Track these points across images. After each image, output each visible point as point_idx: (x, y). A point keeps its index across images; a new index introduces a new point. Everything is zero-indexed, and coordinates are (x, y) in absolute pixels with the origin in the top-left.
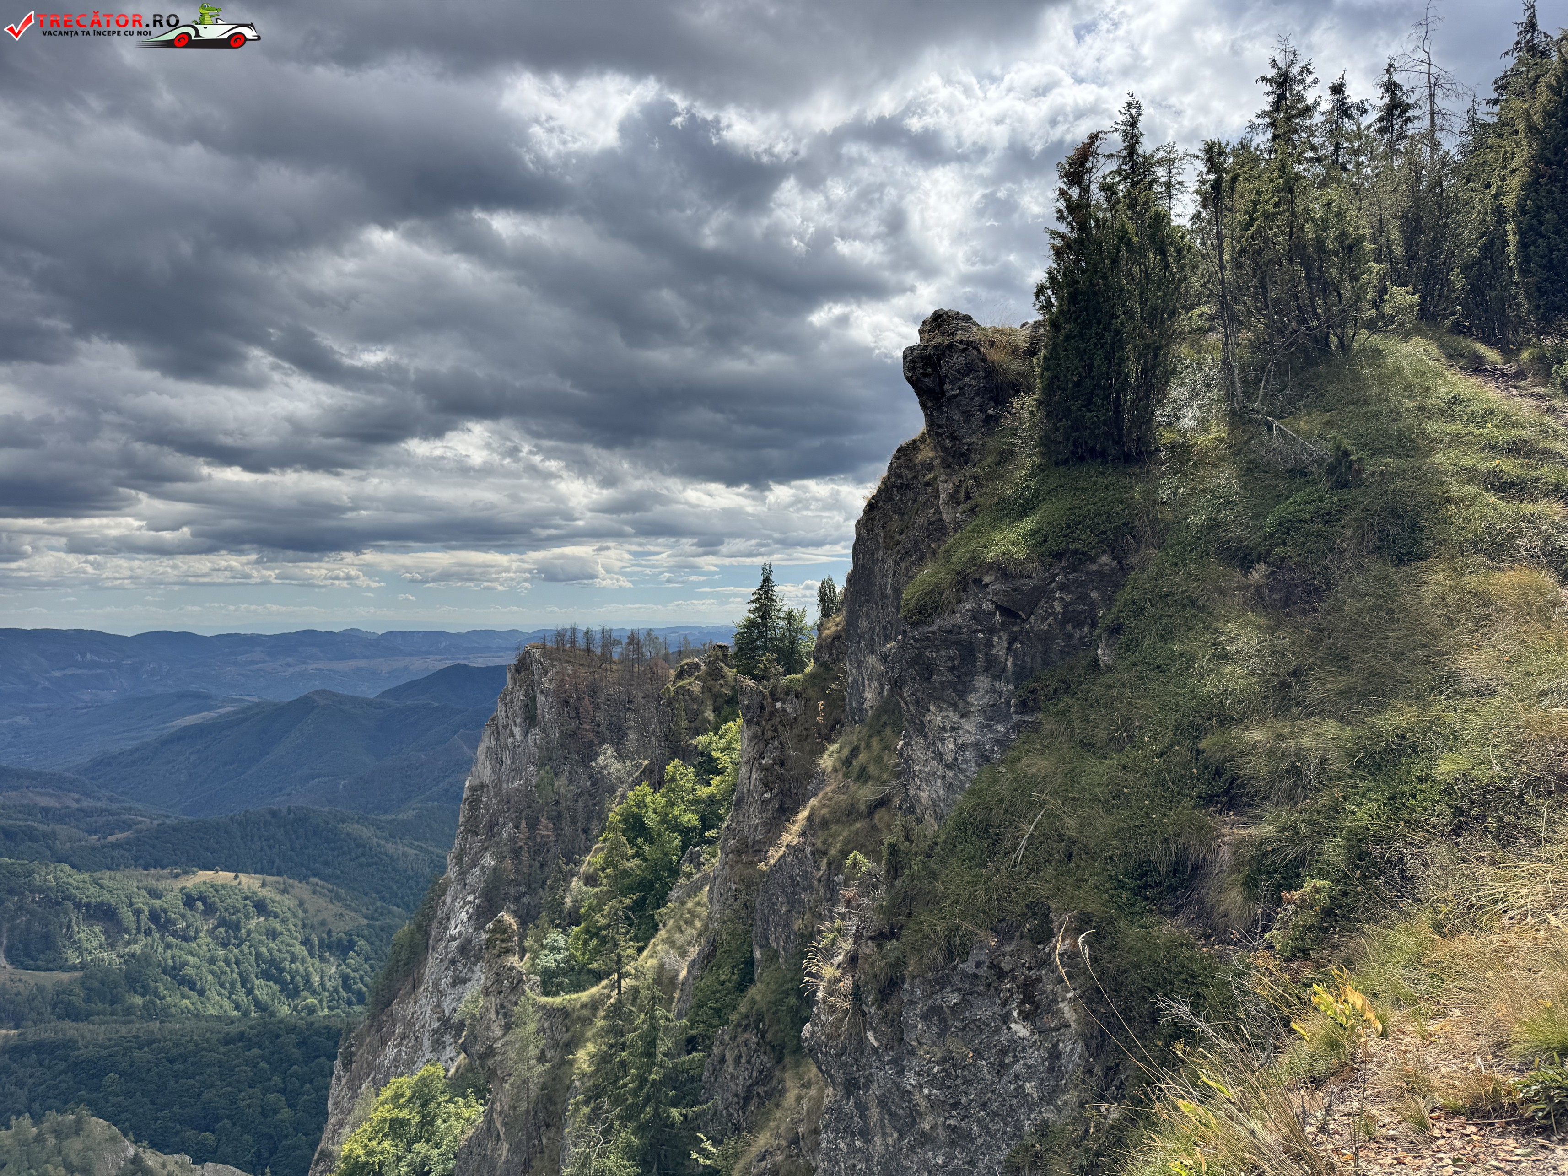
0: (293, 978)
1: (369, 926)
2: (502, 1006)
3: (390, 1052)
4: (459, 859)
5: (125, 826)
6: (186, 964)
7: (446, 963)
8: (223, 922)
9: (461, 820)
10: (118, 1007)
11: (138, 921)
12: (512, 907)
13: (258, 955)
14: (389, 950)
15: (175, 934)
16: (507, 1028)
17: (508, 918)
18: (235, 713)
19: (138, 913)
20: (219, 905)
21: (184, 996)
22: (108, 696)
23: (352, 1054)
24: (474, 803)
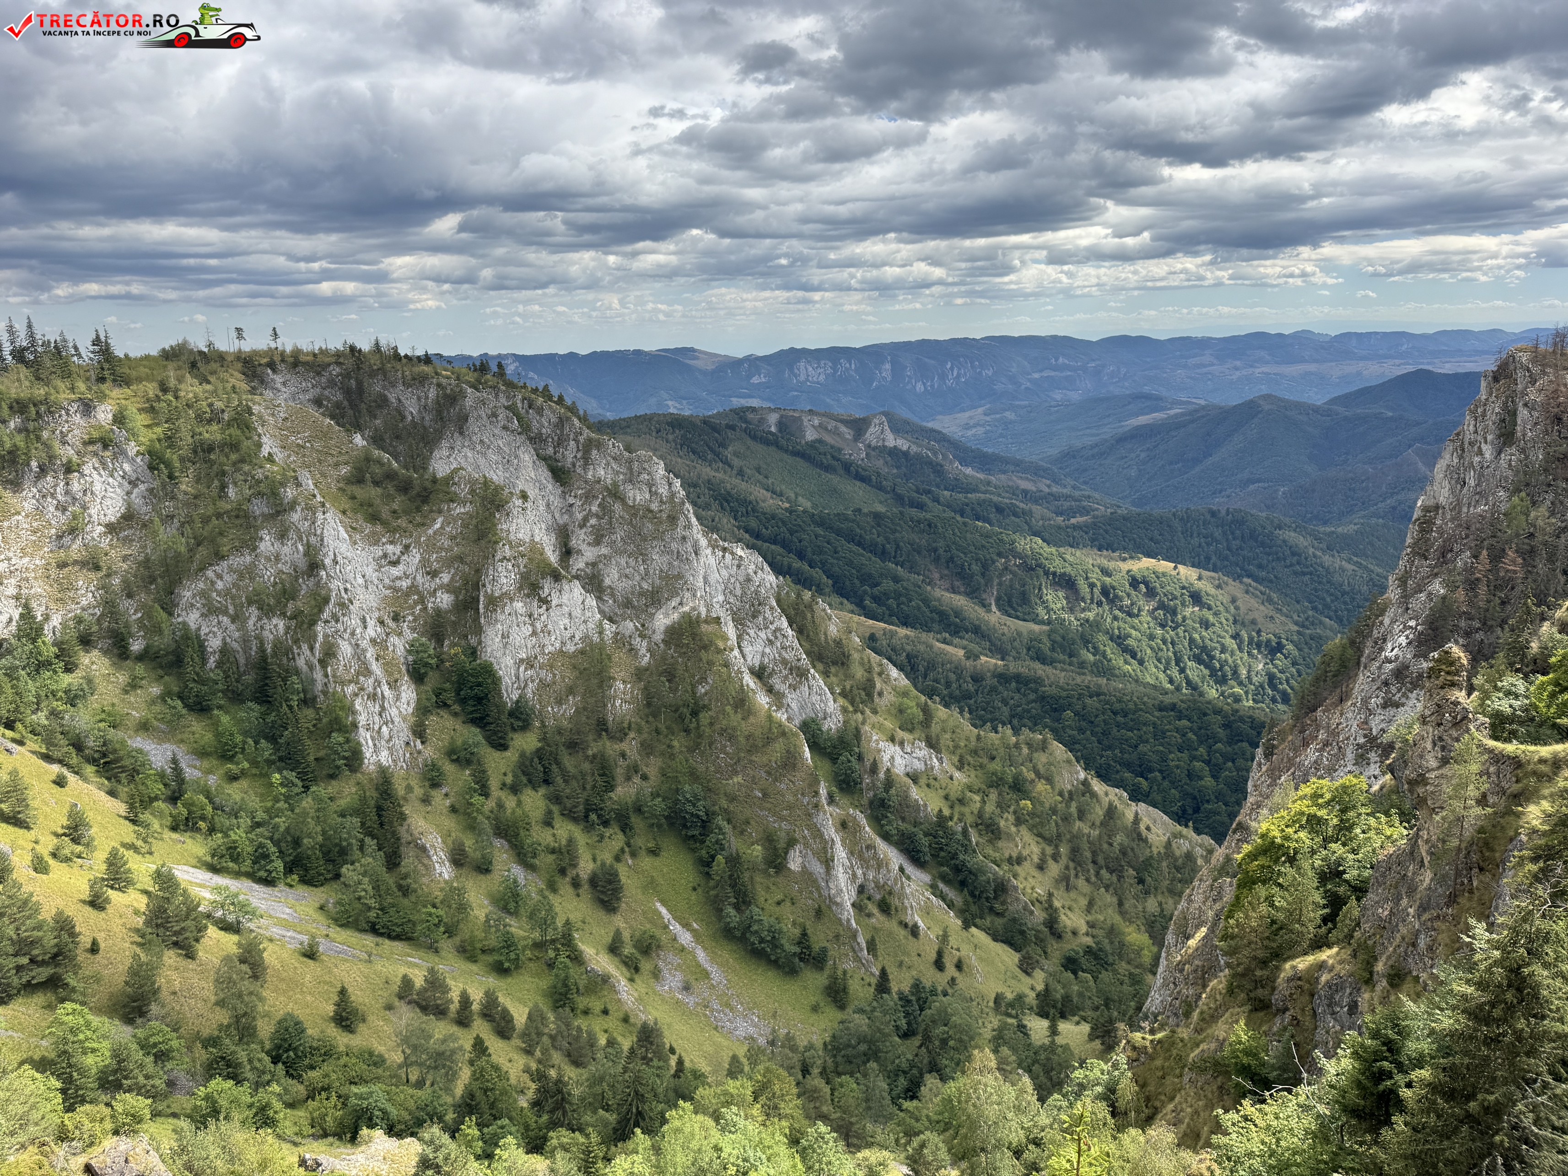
0: (1222, 667)
1: (1299, 633)
2: (1441, 739)
3: (1311, 755)
4: (1403, 582)
5: (1085, 511)
6: (1129, 636)
7: (1379, 683)
8: (1162, 606)
9: (1409, 541)
10: (1075, 660)
11: (1092, 593)
12: (1461, 641)
13: (1192, 641)
14: (1318, 659)
15: (1121, 609)
16: (1444, 762)
17: (1456, 651)
18: (1182, 414)
19: (1092, 586)
20: (1159, 590)
21: (1126, 662)
22: (1075, 396)
23: (1274, 747)
24: (1426, 525)
